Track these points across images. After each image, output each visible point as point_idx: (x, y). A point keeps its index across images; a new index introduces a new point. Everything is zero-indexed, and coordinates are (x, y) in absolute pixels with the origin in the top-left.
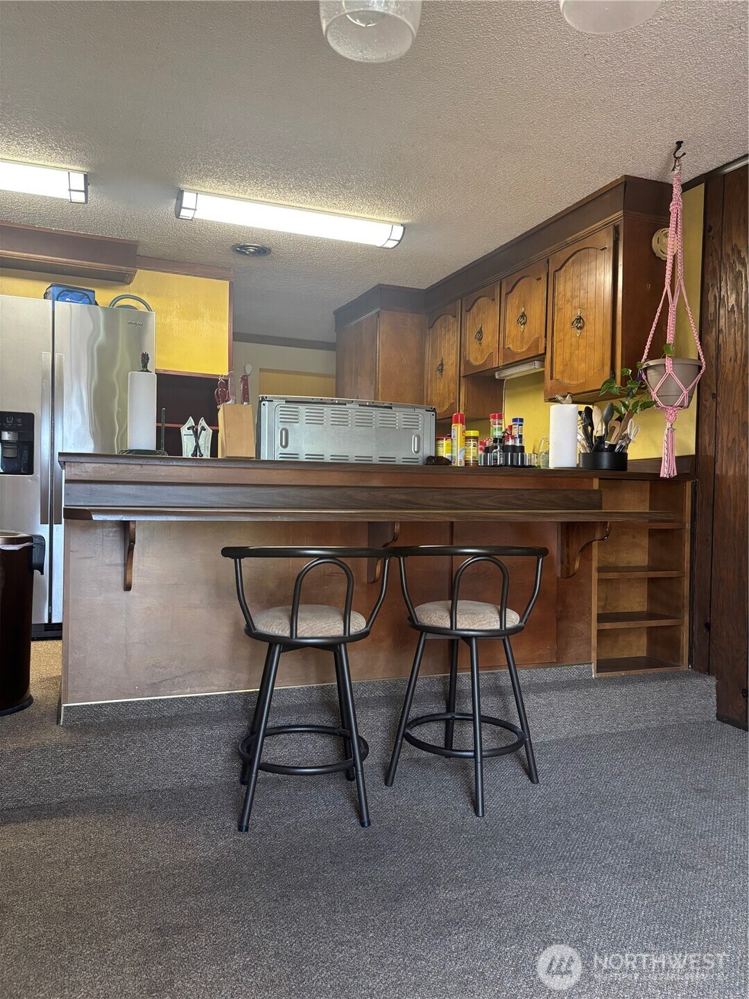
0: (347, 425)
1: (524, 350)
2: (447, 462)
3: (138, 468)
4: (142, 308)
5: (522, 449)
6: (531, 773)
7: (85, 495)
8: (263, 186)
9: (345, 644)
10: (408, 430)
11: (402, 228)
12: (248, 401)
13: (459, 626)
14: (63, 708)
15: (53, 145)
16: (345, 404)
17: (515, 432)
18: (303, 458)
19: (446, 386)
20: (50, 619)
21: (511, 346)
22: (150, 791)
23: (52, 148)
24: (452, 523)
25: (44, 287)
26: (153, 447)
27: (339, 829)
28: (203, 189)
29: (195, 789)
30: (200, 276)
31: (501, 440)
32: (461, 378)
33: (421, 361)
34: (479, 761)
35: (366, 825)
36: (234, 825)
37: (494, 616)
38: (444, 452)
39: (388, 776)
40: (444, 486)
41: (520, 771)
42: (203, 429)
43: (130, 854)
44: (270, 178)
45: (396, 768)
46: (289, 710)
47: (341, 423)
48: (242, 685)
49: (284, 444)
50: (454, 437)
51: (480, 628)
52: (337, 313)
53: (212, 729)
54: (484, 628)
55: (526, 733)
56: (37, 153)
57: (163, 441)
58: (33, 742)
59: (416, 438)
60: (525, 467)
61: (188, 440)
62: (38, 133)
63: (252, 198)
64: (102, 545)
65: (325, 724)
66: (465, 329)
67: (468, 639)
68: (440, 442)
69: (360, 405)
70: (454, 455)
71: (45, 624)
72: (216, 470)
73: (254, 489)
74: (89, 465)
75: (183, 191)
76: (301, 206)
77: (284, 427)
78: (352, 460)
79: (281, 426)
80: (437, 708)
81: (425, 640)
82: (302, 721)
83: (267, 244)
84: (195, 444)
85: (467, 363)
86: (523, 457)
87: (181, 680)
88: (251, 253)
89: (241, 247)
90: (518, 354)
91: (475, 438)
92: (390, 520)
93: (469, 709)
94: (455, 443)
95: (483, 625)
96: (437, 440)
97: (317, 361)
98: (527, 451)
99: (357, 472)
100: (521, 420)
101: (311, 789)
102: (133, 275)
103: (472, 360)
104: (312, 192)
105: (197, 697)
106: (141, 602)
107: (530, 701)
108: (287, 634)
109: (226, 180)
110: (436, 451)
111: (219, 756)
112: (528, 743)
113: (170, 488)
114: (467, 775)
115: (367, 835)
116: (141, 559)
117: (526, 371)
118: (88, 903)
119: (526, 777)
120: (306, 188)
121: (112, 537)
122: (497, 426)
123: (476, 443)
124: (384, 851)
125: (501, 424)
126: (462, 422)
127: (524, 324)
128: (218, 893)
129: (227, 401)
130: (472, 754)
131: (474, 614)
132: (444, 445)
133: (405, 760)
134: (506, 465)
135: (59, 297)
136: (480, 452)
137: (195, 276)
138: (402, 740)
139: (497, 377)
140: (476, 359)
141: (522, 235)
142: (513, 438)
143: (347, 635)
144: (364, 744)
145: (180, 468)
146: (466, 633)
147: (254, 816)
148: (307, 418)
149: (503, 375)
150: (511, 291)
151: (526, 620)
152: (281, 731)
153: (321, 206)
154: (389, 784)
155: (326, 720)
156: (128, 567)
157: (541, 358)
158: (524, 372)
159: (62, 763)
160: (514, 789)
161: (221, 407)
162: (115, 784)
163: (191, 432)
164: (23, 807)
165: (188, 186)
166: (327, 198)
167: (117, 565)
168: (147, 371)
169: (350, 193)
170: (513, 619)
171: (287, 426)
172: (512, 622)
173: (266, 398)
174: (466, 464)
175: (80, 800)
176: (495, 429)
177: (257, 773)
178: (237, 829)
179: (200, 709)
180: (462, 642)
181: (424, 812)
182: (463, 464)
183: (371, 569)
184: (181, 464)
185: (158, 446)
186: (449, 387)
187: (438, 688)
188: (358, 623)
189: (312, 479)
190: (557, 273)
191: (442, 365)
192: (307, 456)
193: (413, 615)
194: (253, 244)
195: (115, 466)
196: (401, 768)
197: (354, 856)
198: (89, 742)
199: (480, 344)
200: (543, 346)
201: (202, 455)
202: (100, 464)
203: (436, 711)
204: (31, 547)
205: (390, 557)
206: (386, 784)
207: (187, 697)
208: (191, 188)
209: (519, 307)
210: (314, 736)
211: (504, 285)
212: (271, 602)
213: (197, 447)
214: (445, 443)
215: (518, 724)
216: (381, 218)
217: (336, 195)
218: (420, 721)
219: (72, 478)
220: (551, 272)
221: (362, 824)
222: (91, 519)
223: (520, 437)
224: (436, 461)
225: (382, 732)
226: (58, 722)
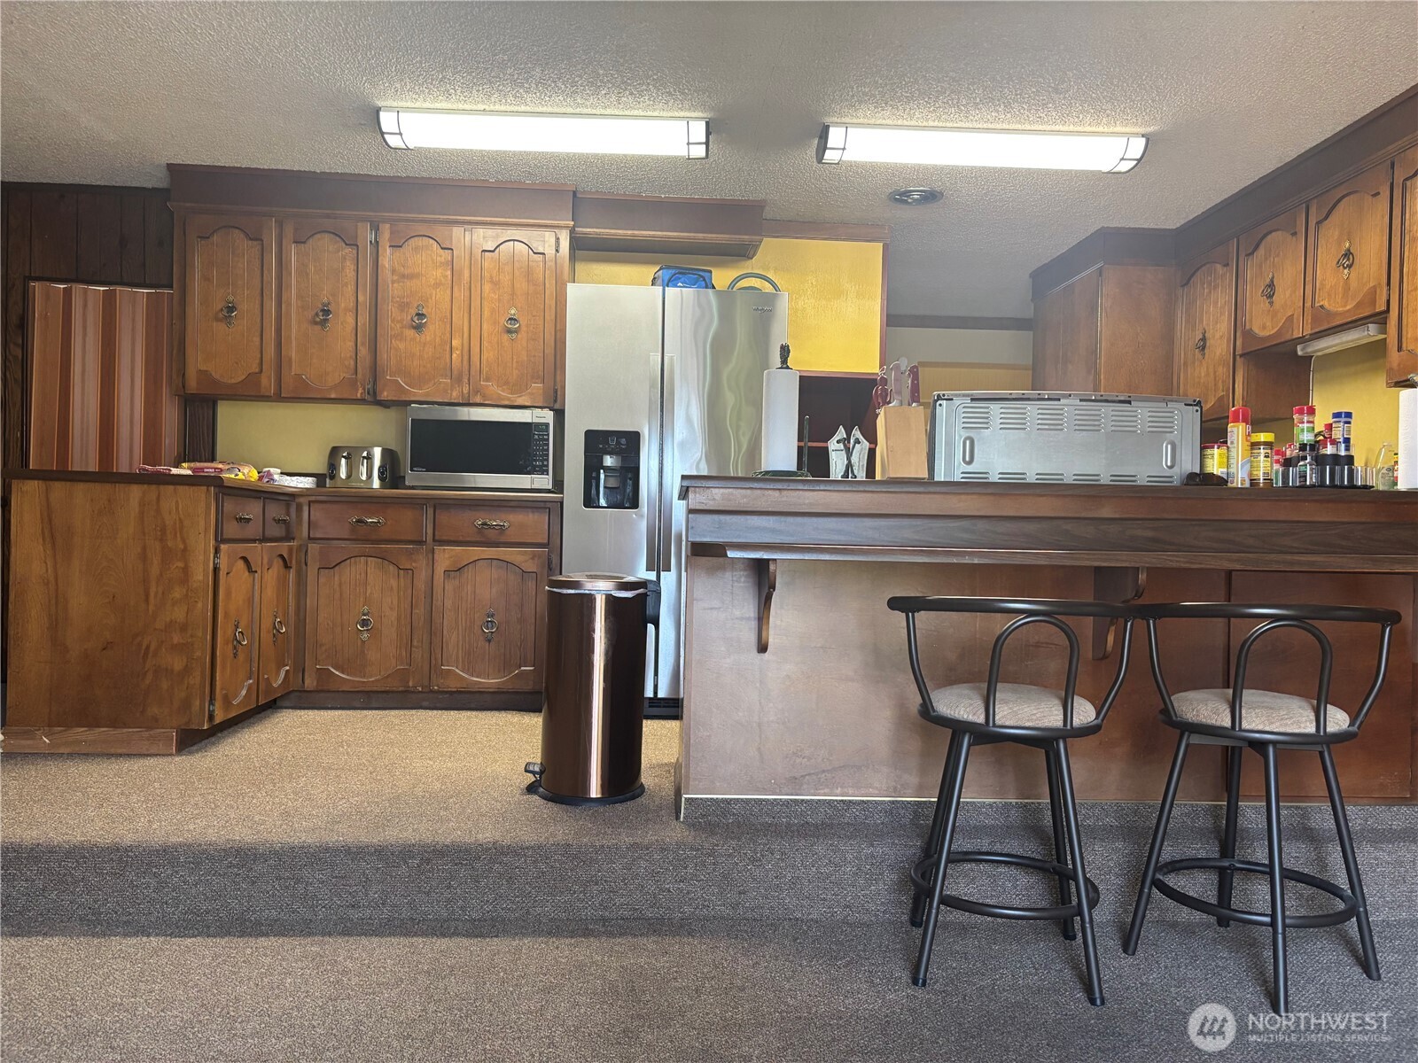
0: (1062, 430)
1: (1348, 307)
2: (1221, 481)
3: (777, 494)
4: (768, 288)
5: (1350, 460)
6: (1368, 966)
7: (712, 529)
8: (937, 105)
9: (1065, 739)
10: (1157, 435)
11: (1144, 139)
12: (918, 402)
13: (1245, 725)
14: (683, 799)
15: (672, 90)
16: (1059, 400)
17: (1338, 434)
18: (994, 478)
19: (1211, 370)
20: (656, 692)
21: (1326, 304)
22: (791, 919)
23: (670, 94)
24: (1229, 573)
25: (651, 271)
26: (793, 468)
27: (1057, 1003)
28: (855, 121)
29: (850, 925)
30: (844, 240)
31: (1314, 446)
32: (1238, 357)
33: (1168, 337)
34: (1280, 931)
35: (1098, 1002)
36: (906, 977)
37: (1306, 713)
38: (1215, 466)
39: (1128, 941)
40: (1217, 518)
41: (1347, 959)
42: (857, 441)
43: (774, 992)
44: (948, 93)
45: (1140, 931)
46: (979, 831)
47: (1052, 427)
48: (910, 791)
49: (967, 459)
50: (1232, 443)
51: (1282, 730)
52: (1036, 275)
53: (872, 845)
54: (1289, 730)
55: (1360, 899)
56: (651, 103)
57: (805, 459)
58: (651, 837)
59: (1169, 446)
60: (1356, 487)
61: (837, 457)
62: (655, 77)
63: (920, 124)
64: (732, 593)
65: (1029, 854)
66: (1245, 282)
67: (1259, 746)
68: (1209, 451)
69: (1081, 400)
70: (1232, 470)
71: (650, 698)
72: (875, 495)
73: (926, 521)
74: (717, 490)
75: (828, 126)
76: (990, 126)
77: (967, 435)
78: (1069, 480)
79: (965, 434)
80: (1205, 849)
81: (1187, 746)
82: (998, 848)
83: (937, 187)
84: (846, 462)
85: (1248, 334)
86: (1351, 472)
87: (829, 775)
88: (915, 200)
89: (902, 194)
90: (1336, 314)
91: (1268, 444)
92: (1133, 565)
93: (1261, 856)
94: (1233, 453)
95: (1286, 725)
96: (1203, 448)
97: (1003, 346)
98: (1359, 464)
99: (1080, 496)
100: (1349, 415)
101: (1011, 944)
102: (757, 247)
103: (1256, 330)
104: (1008, 106)
105: (850, 801)
106: (779, 667)
107: (1366, 855)
108: (981, 719)
109: (886, 104)
110: (1202, 465)
111: (881, 883)
112: (1363, 915)
113: (815, 520)
114: (1257, 956)
115: (1099, 1017)
116: (779, 612)
117: (1352, 341)
118: (727, 1042)
119: (1358, 970)
120: (999, 100)
121: (744, 582)
122: (1306, 425)
123: (1269, 451)
124: (1129, 1042)
125: (1312, 422)
126: (1245, 421)
127: (1350, 266)
128: (892, 1057)
129: (889, 402)
130: (1267, 919)
131: (1271, 708)
132: (1216, 456)
133: (1153, 922)
134: (1322, 485)
135: (670, 282)
136: (1276, 467)
137: (837, 240)
138: (1150, 889)
139: (1300, 353)
140: (1264, 328)
141: (1345, 128)
142: (1334, 442)
143: (1069, 727)
144: (1092, 887)
145: (828, 493)
146: (1257, 735)
147: (933, 969)
148: (1002, 421)
149: (1310, 350)
150: (1326, 217)
151: (1362, 723)
152: (967, 857)
153: (1020, 123)
154: (1130, 952)
155: (1029, 848)
156: (764, 621)
157: (1381, 318)
158: (1347, 342)
159: (685, 868)
160: (1338, 983)
161: (882, 412)
162: (747, 904)
163: (841, 446)
164: (640, 919)
165: (835, 119)
166: (1029, 110)
167: (749, 619)
168: (788, 368)
169: (1065, 98)
170: (1338, 720)
171: (971, 434)
172: (1337, 723)
173: (944, 395)
174: (1251, 484)
175: (706, 919)
176: (1303, 430)
177: (938, 907)
178: (910, 981)
179: (855, 818)
180: (1248, 753)
181: (1189, 998)
182: (1247, 485)
183: (1100, 639)
184: (829, 488)
185: (800, 466)
186: (1215, 372)
187: (1204, 822)
188: (1084, 713)
189: (1009, 507)
190: (1408, 183)
191: (1204, 339)
192: (1001, 476)
193: (1170, 706)
194: (917, 188)
195: (749, 491)
196: (1149, 932)
197: (1082, 1042)
198: (717, 845)
199: (1271, 303)
200: (1384, 298)
201: (856, 477)
202: (731, 490)
203: (1202, 854)
204: (645, 595)
205: (1135, 618)
206: (1125, 951)
207: (836, 801)
208: (839, 121)
209: (1340, 242)
210: (1014, 871)
211: (1313, 211)
212: (952, 678)
213: (849, 466)
214: (1216, 453)
215: (1345, 886)
216: (1111, 130)
217: (1044, 104)
218: (1177, 865)
219: (698, 508)
220: (1399, 180)
221: (1093, 1002)
222: (726, 556)
223: (1347, 441)
224: (1202, 479)
225: (1117, 876)
226: (678, 818)
